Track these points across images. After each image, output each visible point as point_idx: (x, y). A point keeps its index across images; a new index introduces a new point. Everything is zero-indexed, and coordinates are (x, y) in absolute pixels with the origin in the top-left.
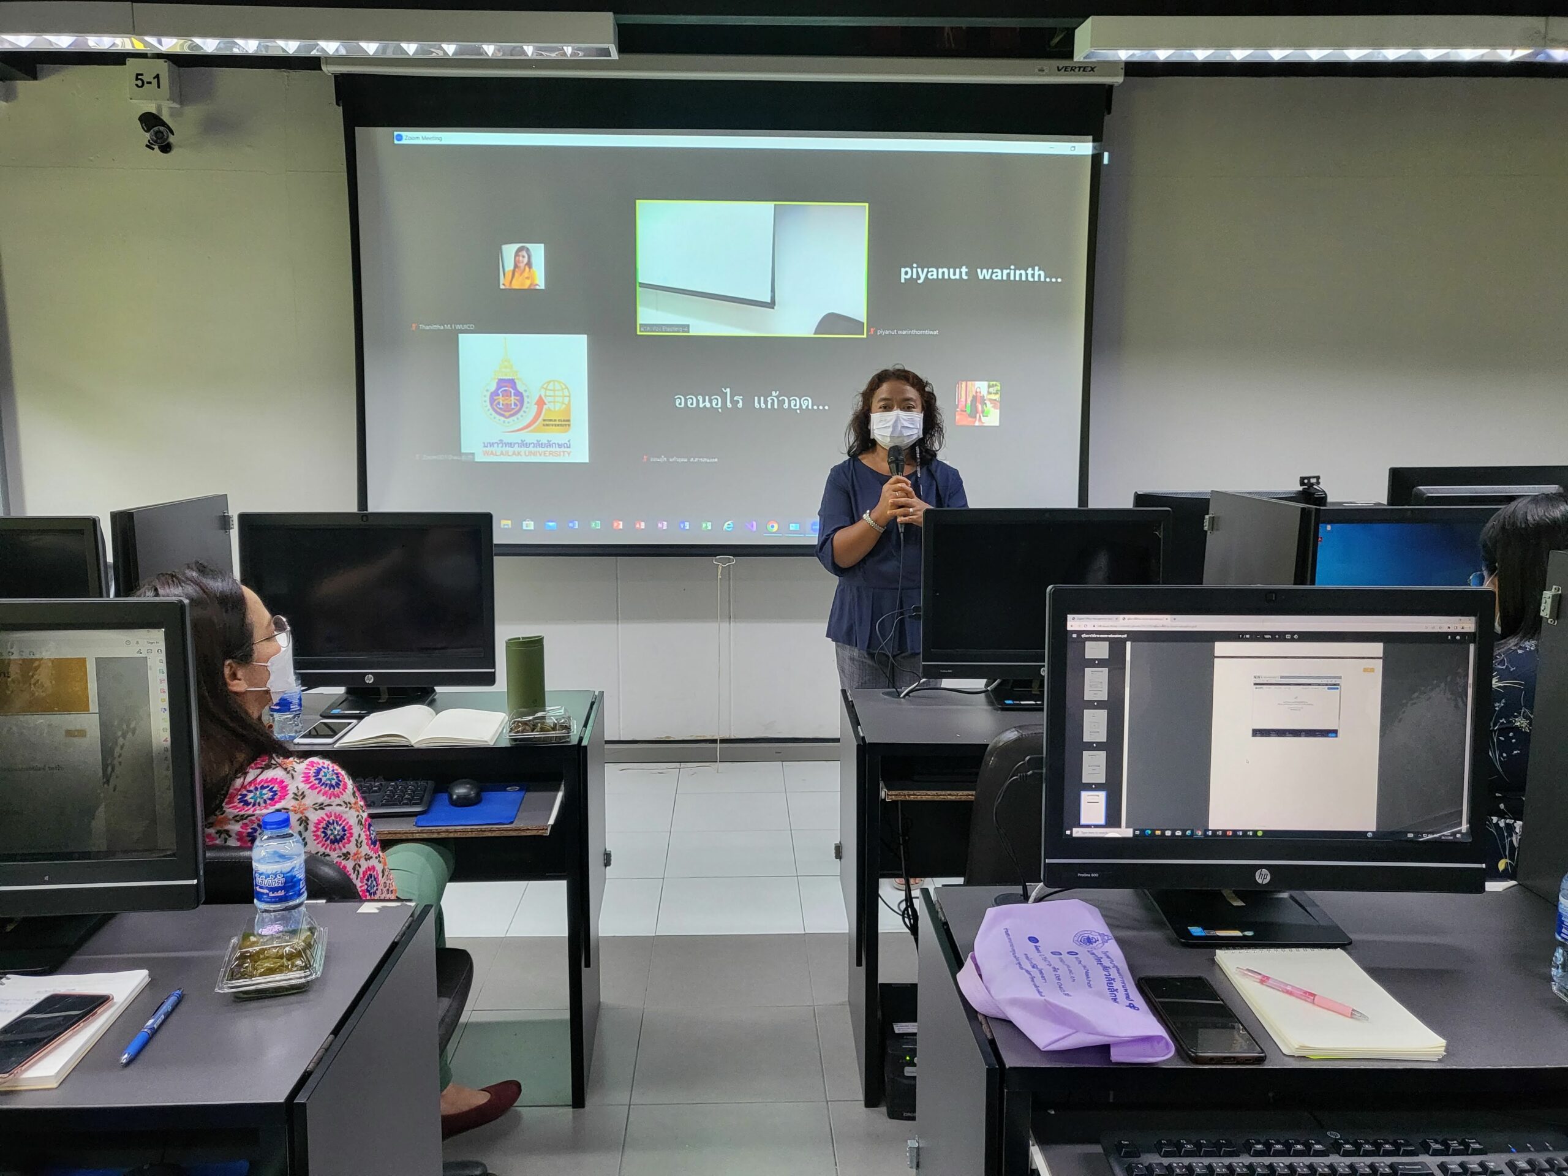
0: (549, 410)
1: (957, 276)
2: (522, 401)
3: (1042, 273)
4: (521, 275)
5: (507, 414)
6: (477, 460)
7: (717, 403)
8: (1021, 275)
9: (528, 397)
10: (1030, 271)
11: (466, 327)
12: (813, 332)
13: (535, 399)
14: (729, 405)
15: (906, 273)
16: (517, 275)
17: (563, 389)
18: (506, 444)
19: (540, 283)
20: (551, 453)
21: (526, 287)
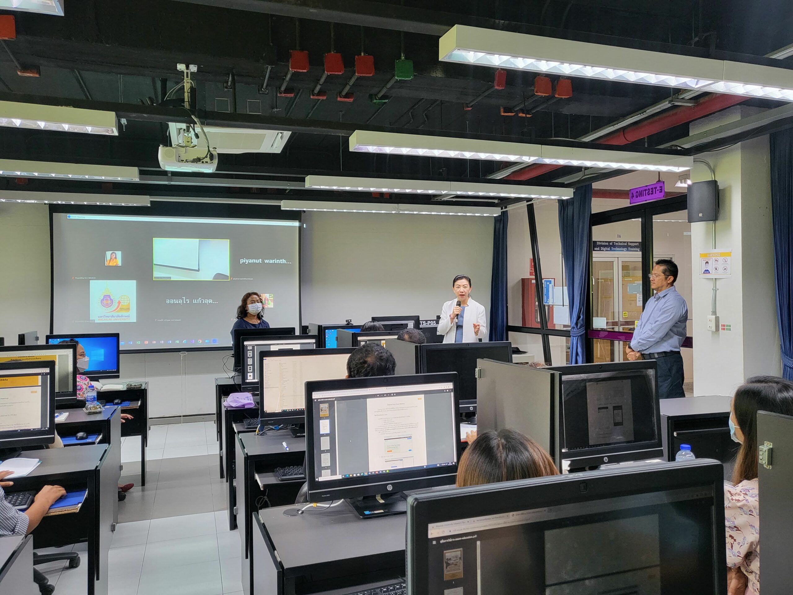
0: (122, 305)
1: (258, 262)
2: (112, 302)
3: (285, 261)
4: (113, 261)
5: (107, 306)
6: (95, 322)
7: (180, 301)
8: (278, 261)
9: (115, 301)
10: (281, 260)
11: (92, 278)
12: (212, 278)
13: (117, 302)
14: (185, 302)
15: (242, 261)
16: (111, 261)
17: (127, 298)
18: (107, 317)
19: (120, 264)
20: (122, 319)
21: (115, 265)
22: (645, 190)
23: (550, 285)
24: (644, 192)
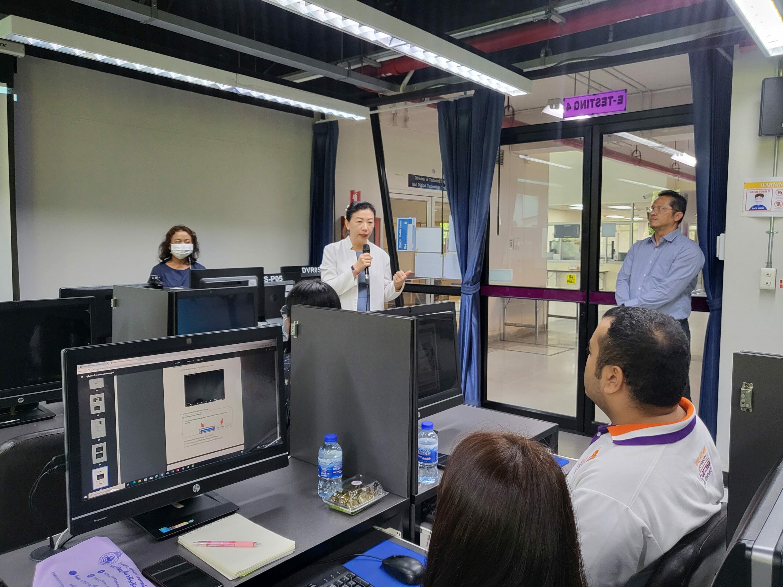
22: (592, 100)
23: (409, 225)
24: (590, 103)
